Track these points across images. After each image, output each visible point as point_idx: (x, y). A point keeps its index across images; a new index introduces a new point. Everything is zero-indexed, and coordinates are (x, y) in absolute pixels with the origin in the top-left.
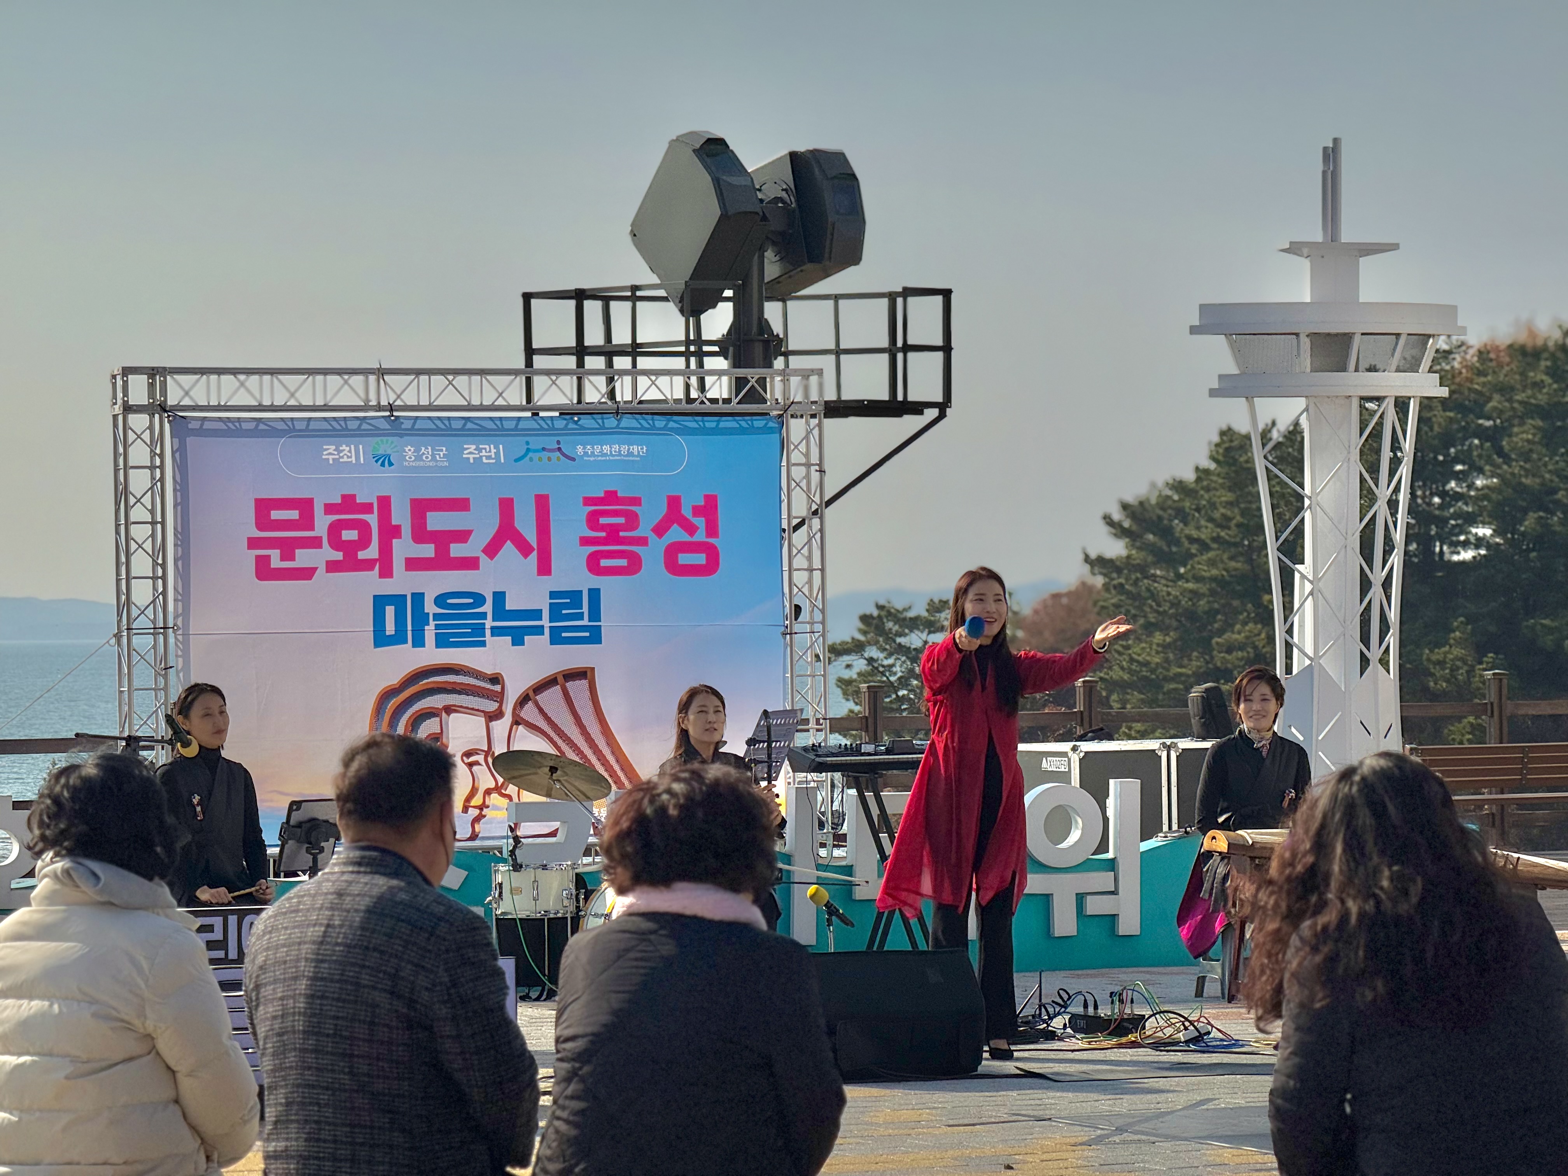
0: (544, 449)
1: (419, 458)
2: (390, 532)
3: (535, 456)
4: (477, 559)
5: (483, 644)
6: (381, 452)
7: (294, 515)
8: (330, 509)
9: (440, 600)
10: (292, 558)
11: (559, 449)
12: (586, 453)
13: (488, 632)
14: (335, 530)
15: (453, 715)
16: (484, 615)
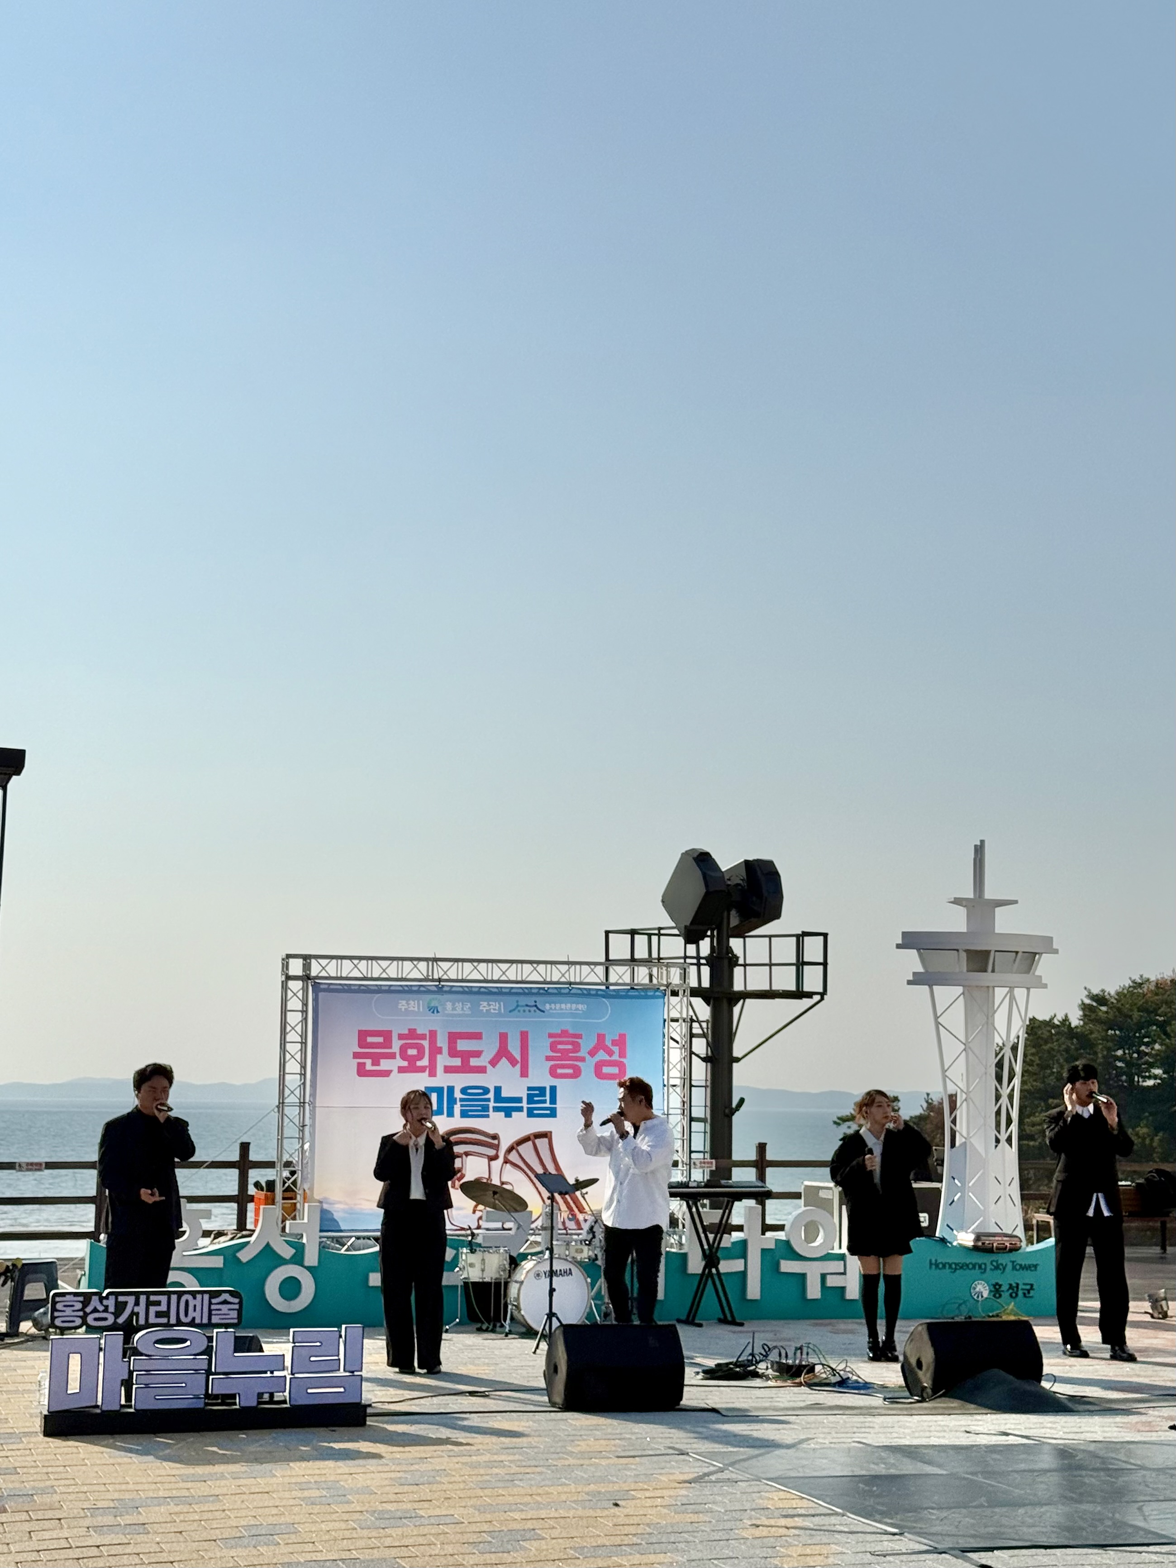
0: (527, 1005)
1: (454, 1009)
2: (435, 1051)
3: (522, 1009)
4: (485, 1067)
5: (488, 1116)
6: (432, 1005)
7: (380, 1040)
8: (401, 1037)
9: (464, 1091)
10: (378, 1064)
11: (536, 1006)
12: (551, 1009)
13: (491, 1109)
14: (403, 1049)
15: (469, 1157)
16: (488, 1100)
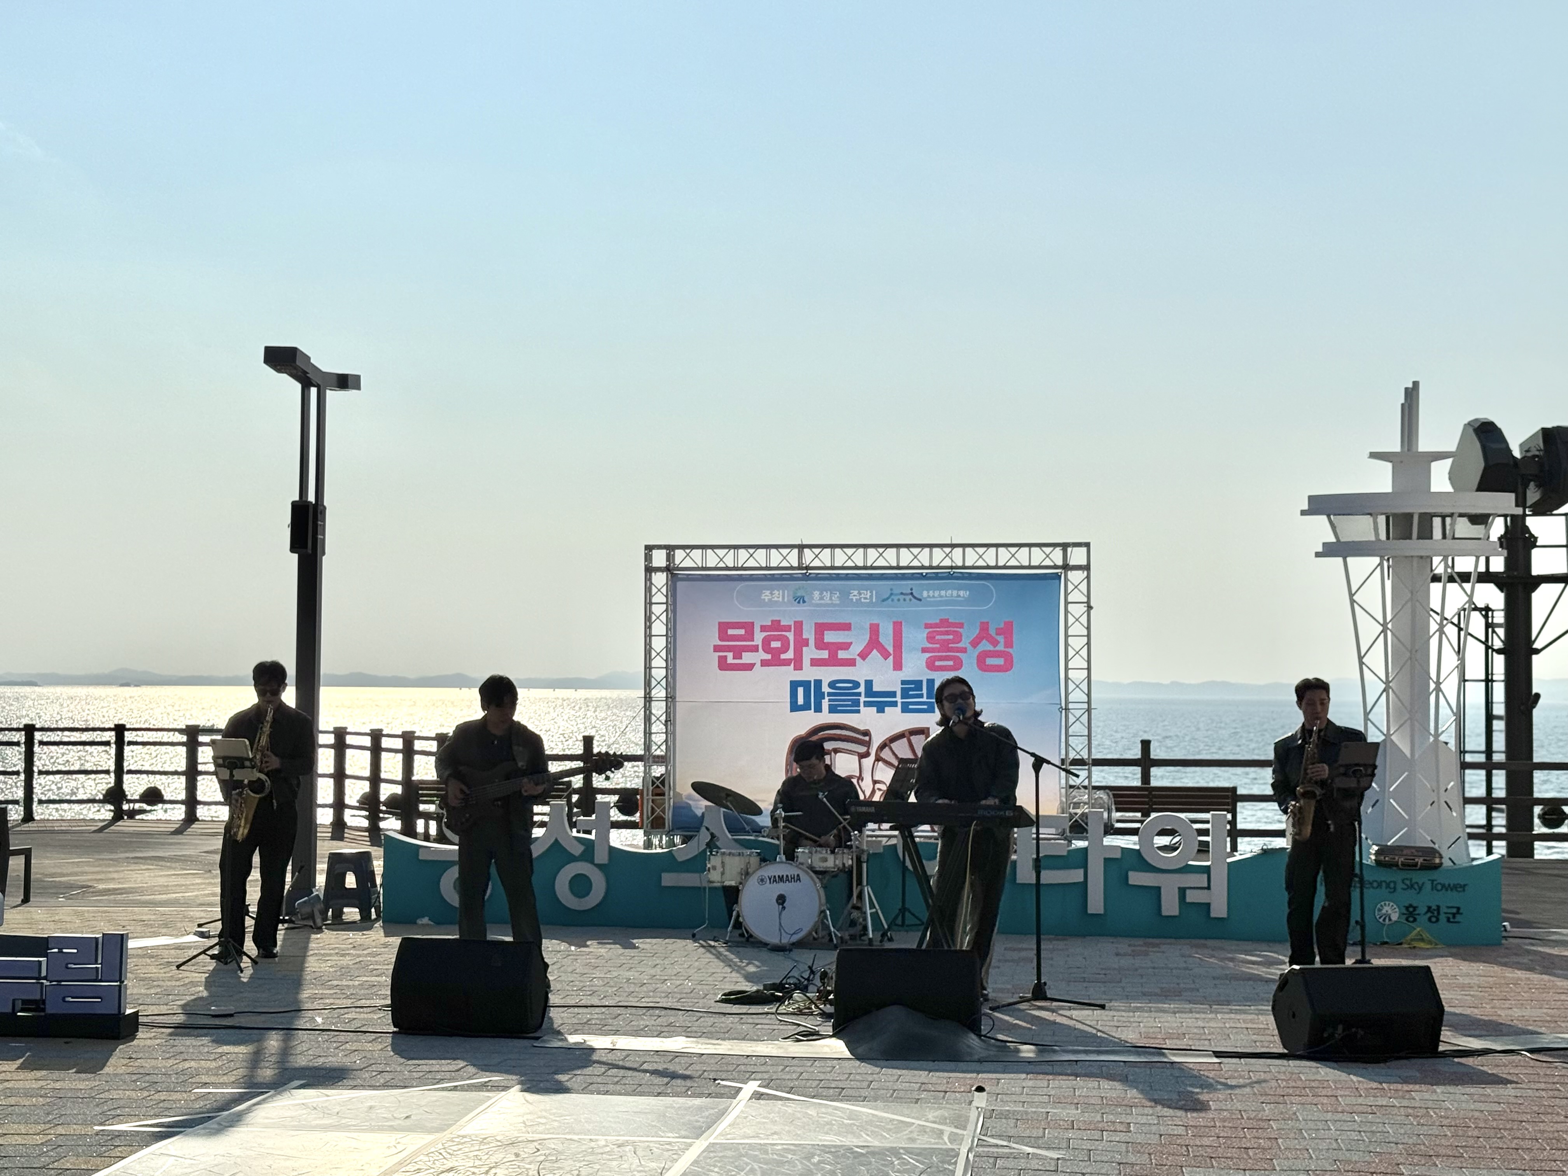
0: (902, 594)
1: (821, 598)
2: (801, 643)
3: (896, 598)
4: (855, 659)
5: (858, 712)
6: (799, 594)
7: (742, 632)
8: (763, 628)
9: (832, 685)
10: (741, 658)
11: (912, 594)
12: (929, 596)
13: (862, 704)
14: (766, 642)
15: (838, 754)
16: (859, 694)
